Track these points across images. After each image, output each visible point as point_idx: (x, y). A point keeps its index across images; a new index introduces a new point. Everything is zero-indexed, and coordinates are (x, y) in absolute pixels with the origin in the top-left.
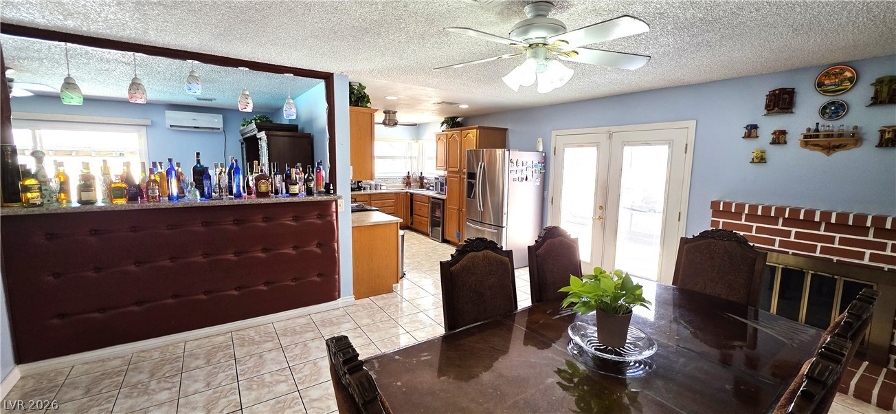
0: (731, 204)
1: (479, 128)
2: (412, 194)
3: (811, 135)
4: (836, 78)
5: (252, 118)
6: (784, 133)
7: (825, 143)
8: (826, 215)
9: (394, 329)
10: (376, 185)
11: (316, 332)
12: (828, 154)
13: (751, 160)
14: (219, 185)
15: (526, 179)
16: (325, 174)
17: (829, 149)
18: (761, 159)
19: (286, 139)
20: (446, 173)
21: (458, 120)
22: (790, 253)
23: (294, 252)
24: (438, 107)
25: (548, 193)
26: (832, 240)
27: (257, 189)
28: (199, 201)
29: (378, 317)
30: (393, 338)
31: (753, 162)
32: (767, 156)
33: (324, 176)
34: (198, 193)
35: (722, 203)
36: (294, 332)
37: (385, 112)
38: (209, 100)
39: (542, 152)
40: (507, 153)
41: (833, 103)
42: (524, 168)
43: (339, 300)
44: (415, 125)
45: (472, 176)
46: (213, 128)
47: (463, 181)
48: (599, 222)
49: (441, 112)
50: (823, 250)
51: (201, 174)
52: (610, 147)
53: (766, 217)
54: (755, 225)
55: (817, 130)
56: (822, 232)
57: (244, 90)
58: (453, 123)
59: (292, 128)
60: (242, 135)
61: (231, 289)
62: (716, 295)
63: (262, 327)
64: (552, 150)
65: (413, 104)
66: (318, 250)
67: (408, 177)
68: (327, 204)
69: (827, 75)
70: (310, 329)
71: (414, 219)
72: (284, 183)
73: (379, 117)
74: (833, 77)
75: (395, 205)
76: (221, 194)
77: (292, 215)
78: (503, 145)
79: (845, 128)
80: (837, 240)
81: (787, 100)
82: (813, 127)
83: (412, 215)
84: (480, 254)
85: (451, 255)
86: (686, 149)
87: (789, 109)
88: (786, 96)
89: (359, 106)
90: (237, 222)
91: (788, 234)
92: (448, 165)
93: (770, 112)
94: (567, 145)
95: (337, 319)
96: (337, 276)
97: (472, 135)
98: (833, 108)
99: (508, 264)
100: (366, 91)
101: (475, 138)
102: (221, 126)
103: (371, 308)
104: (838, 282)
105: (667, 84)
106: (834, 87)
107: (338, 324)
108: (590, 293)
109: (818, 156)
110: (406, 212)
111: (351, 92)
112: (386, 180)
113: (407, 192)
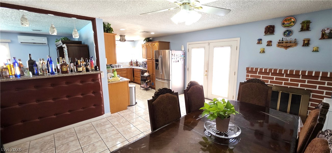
0: (253, 68)
1: (159, 42)
2: (133, 69)
3: (280, 42)
4: (289, 21)
5: (60, 38)
6: (271, 42)
7: (285, 45)
8: (286, 71)
9: (128, 125)
10: (118, 66)
11: (94, 130)
12: (286, 49)
13: (260, 52)
14: (42, 69)
15: (178, 61)
16: (94, 62)
17: (286, 47)
18: (264, 52)
19: (76, 47)
20: (147, 60)
21: (150, 39)
22: (274, 85)
23: (82, 97)
24: (142, 33)
25: (186, 66)
26: (288, 80)
27: (62, 70)
28: (31, 77)
29: (121, 121)
30: (128, 130)
31: (260, 53)
32: (265, 50)
33: (94, 63)
34: (31, 73)
35: (250, 68)
36: (84, 131)
37: (120, 36)
38: (39, 31)
39: (184, 51)
40: (170, 51)
41: (288, 31)
42: (177, 57)
43: (104, 115)
44: (133, 41)
45: (157, 61)
46: (42, 43)
47: (153, 63)
48: (206, 77)
49: (144, 36)
50: (285, 84)
51: (32, 64)
52: (209, 48)
53: (266, 73)
54: (261, 76)
55: (282, 40)
56: (284, 77)
57: (52, 25)
58: (148, 40)
59: (79, 43)
60: (57, 46)
61: (52, 115)
62: (254, 104)
63: (69, 130)
64: (187, 50)
65: (132, 32)
66: (93, 95)
67: (131, 62)
68: (96, 75)
69: (286, 20)
70: (91, 129)
71: (135, 78)
72: (75, 67)
73: (118, 38)
74: (288, 21)
75: (127, 73)
76: (44, 73)
77: (80, 80)
78: (168, 48)
79: (292, 40)
80: (289, 80)
81: (272, 30)
82: (281, 40)
83: (134, 77)
84: (165, 95)
85: (152, 97)
86: (237, 48)
87: (273, 33)
88: (272, 28)
89: (108, 33)
90: (53, 85)
91: (273, 78)
92: (147, 57)
93: (267, 34)
94: (192, 48)
95: (103, 123)
96: (103, 105)
97: (156, 45)
98: (288, 32)
99: (176, 98)
100: (111, 26)
101: (157, 46)
102: (46, 42)
103: (118, 117)
104: (290, 95)
105: (230, 24)
106: (288, 25)
107: (104, 125)
108: (214, 110)
109: (283, 50)
110: (131, 76)
111: (104, 27)
112: (122, 63)
113: (131, 68)
